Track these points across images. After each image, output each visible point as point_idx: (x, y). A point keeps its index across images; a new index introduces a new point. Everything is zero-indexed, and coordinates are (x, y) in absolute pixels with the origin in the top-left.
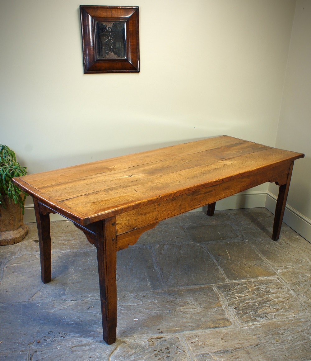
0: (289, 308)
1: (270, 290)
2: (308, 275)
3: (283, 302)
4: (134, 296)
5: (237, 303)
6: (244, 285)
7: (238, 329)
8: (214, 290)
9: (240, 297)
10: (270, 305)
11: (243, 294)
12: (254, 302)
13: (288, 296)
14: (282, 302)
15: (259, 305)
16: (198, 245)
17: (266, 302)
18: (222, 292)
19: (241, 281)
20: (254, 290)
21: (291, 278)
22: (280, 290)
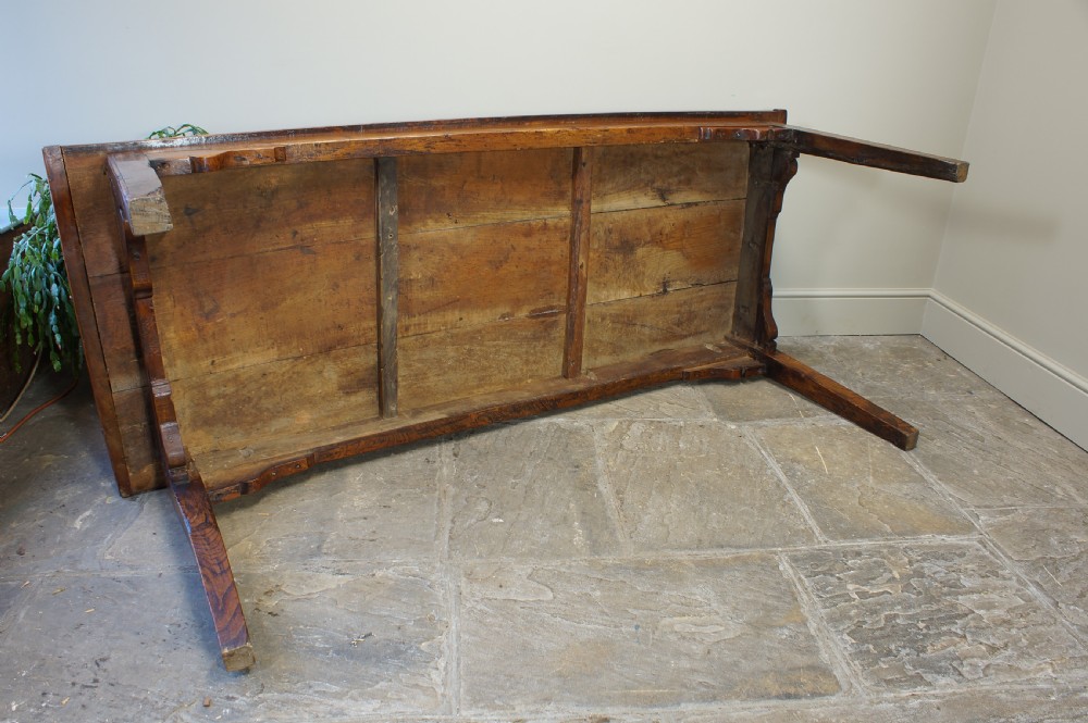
0: (1031, 645)
1: (959, 580)
2: (1080, 539)
3: (1008, 623)
4: (529, 571)
5: (858, 615)
6: (875, 559)
7: (863, 706)
8: (781, 568)
9: (863, 595)
10: (964, 628)
11: (872, 585)
12: (910, 617)
13: (1023, 602)
14: (1004, 622)
15: (927, 627)
16: (733, 427)
17: (952, 619)
18: (806, 577)
19: (865, 543)
20: (910, 577)
21: (1025, 546)
22: (992, 580)
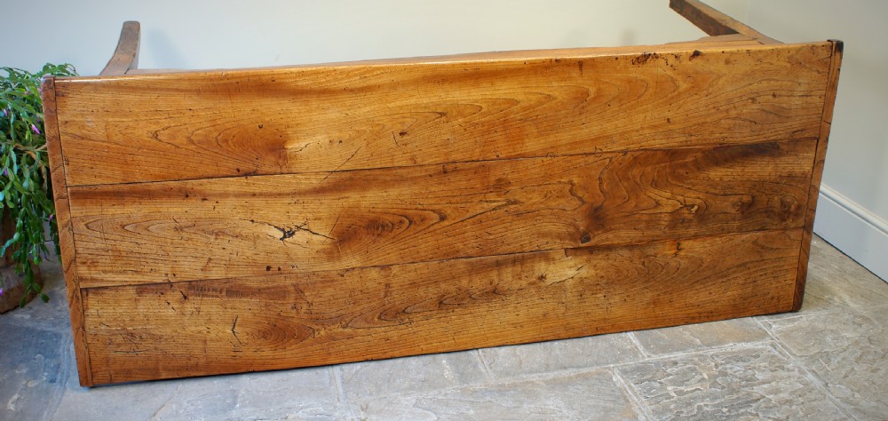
1: (754, 375)
2: (848, 335)
3: (790, 402)
4: (414, 401)
5: (675, 408)
6: (688, 366)
8: (614, 379)
9: (680, 393)
10: (757, 409)
11: (686, 385)
12: (716, 405)
13: (802, 386)
14: (787, 401)
15: (729, 411)
17: (748, 403)
18: (635, 384)
19: (679, 355)
20: (716, 377)
21: (806, 345)
22: (780, 373)
